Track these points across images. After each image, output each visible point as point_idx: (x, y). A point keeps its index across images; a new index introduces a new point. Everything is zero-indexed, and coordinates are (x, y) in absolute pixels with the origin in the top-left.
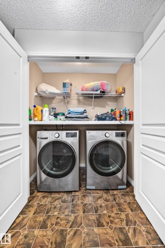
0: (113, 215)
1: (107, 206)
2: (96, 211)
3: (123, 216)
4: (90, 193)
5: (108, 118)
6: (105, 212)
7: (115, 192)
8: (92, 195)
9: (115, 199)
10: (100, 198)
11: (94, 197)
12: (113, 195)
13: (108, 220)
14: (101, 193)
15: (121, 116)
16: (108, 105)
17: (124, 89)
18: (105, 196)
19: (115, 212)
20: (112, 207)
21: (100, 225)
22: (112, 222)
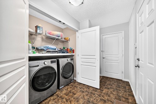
0: (76, 90)
1: (72, 89)
2: (71, 92)
3: (78, 88)
4: (62, 90)
5: (66, 52)
6: (73, 91)
7: (71, 84)
8: (64, 89)
9: (73, 86)
10: (68, 88)
11: (65, 90)
12: (71, 85)
13: (76, 92)
14: (67, 87)
15: (70, 51)
16: (59, 44)
17: (69, 39)
18: (69, 87)
19: (76, 89)
20: (74, 88)
21: (75, 94)
22: (77, 91)
